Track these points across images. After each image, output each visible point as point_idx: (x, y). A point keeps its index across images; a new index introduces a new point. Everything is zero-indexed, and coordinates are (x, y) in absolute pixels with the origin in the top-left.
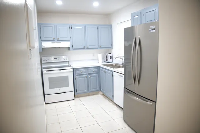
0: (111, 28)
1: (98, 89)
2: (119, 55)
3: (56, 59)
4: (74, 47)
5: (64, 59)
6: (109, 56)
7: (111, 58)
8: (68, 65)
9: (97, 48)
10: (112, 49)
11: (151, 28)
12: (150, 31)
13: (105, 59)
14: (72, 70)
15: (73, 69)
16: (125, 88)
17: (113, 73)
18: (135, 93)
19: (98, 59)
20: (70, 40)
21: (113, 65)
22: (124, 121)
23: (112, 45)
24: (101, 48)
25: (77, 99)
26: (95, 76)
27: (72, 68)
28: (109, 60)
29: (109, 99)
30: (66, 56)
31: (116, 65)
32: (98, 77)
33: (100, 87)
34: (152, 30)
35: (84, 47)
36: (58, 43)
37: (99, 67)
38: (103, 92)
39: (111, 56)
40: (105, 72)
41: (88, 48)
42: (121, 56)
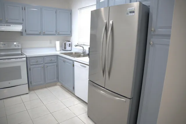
0: (71, 14)
1: (55, 80)
2: (78, 43)
3: (5, 46)
4: (27, 32)
5: (16, 46)
6: (68, 43)
7: (69, 46)
8: (20, 52)
9: (55, 34)
10: (71, 36)
11: (128, 10)
12: (128, 14)
13: (63, 47)
14: (25, 58)
15: (27, 58)
16: (90, 81)
17: (73, 63)
18: (104, 88)
19: (55, 47)
20: (22, 23)
21: (72, 53)
22: (89, 117)
23: (71, 32)
24: (59, 34)
25: (32, 92)
26: (53, 66)
27: (25, 56)
28: (68, 48)
29: (69, 91)
30: (18, 43)
31: (76, 53)
32: (55, 66)
33: (58, 78)
34: (130, 12)
35: (40, 33)
36: (7, 26)
37: (57, 56)
38: (61, 83)
39: (70, 44)
40: (64, 61)
41: (44, 34)
42: (81, 44)
